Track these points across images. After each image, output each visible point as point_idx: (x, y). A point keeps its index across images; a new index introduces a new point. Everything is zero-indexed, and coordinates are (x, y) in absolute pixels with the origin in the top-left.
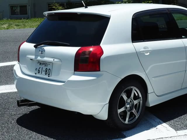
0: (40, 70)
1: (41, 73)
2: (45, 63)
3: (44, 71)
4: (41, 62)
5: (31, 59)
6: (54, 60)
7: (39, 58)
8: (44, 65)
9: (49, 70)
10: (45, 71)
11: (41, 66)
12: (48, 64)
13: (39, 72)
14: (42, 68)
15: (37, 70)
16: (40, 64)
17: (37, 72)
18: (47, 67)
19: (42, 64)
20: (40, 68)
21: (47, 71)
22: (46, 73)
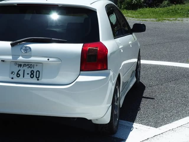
0: (21, 73)
1: (24, 77)
2: (29, 65)
3: (28, 74)
4: (20, 63)
5: (2, 61)
6: (48, 60)
7: (21, 58)
8: (28, 67)
9: (38, 73)
10: (30, 74)
11: (22, 69)
12: (34, 65)
13: (18, 75)
14: (24, 70)
15: (14, 73)
16: (18, 66)
17: (15, 76)
18: (32, 69)
19: (23, 66)
20: (20, 70)
21: (34, 74)
22: (32, 76)
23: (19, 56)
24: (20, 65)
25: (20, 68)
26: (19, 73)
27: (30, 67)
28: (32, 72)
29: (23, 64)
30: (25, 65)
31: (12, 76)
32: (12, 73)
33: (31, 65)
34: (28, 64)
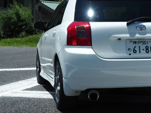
0: (137, 49)
1: (140, 53)
3: (143, 50)
4: (135, 41)
5: (118, 39)
8: (143, 43)
10: (145, 49)
11: (137, 46)
12: (147, 41)
13: (135, 51)
14: (139, 47)
15: (130, 50)
16: (134, 43)
17: (132, 52)
18: (147, 45)
19: (138, 43)
20: (135, 47)
21: (149, 49)
22: (147, 51)
23: (136, 34)
24: (135, 42)
25: (135, 45)
26: (135, 49)
27: (144, 43)
28: (147, 48)
29: (137, 41)
30: (139, 42)
31: (129, 52)
32: (129, 49)
33: (145, 42)
34: (142, 41)
